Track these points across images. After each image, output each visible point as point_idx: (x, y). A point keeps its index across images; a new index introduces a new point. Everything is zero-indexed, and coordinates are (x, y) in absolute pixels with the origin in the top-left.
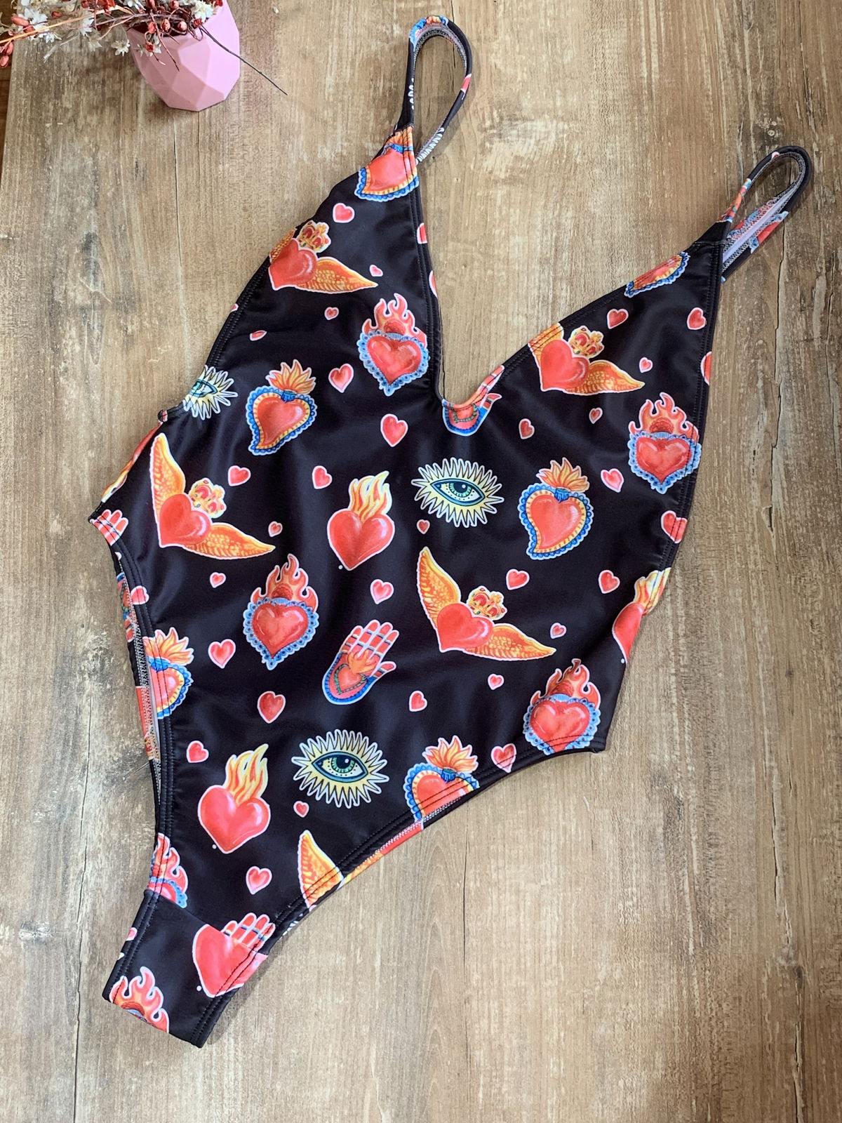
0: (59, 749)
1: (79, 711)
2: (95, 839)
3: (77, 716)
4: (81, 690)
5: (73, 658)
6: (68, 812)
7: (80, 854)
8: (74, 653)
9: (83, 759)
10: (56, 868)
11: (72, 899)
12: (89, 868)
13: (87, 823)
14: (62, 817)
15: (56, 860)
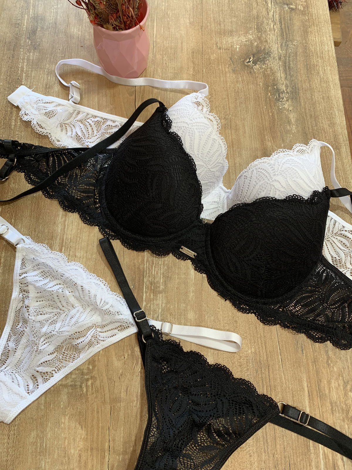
0: (292, 65)
1: (286, 78)
2: (271, 35)
3: (286, 77)
4: (287, 86)
5: (293, 98)
6: (284, 44)
7: (277, 30)
8: (292, 100)
9: (281, 61)
10: (285, 26)
11: (277, 17)
12: (272, 26)
13: (275, 40)
14: (286, 42)
15: (285, 29)
